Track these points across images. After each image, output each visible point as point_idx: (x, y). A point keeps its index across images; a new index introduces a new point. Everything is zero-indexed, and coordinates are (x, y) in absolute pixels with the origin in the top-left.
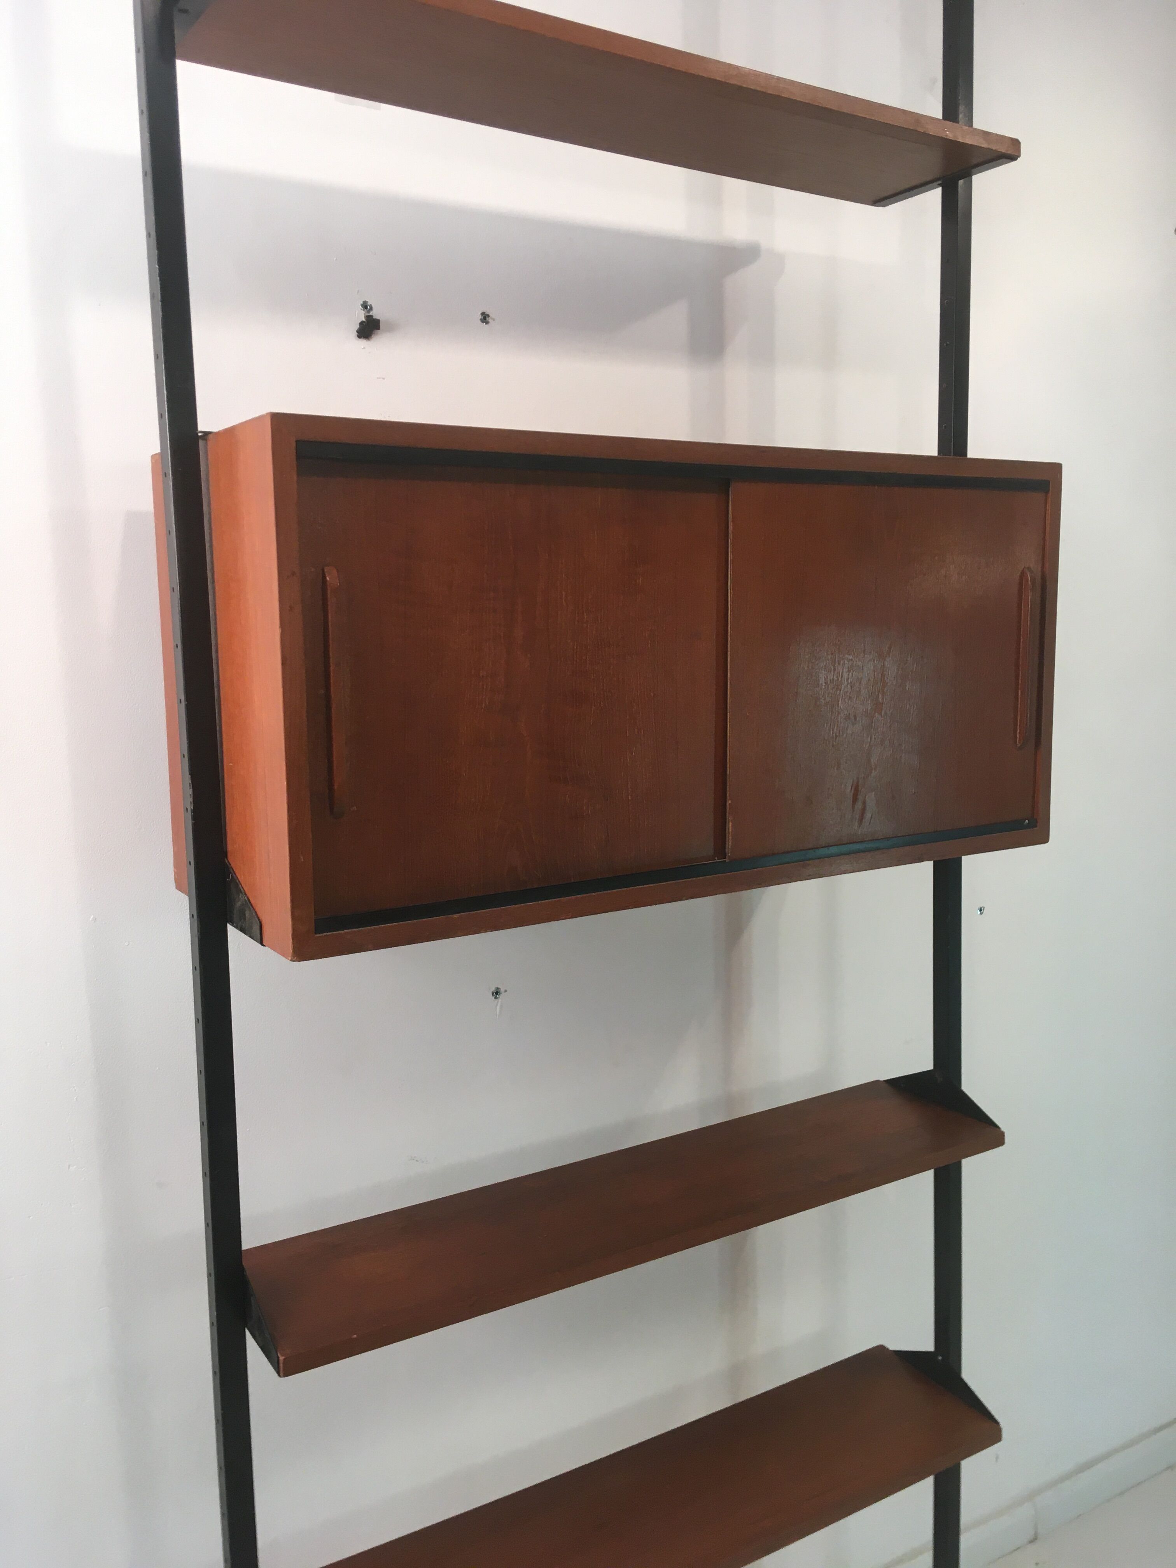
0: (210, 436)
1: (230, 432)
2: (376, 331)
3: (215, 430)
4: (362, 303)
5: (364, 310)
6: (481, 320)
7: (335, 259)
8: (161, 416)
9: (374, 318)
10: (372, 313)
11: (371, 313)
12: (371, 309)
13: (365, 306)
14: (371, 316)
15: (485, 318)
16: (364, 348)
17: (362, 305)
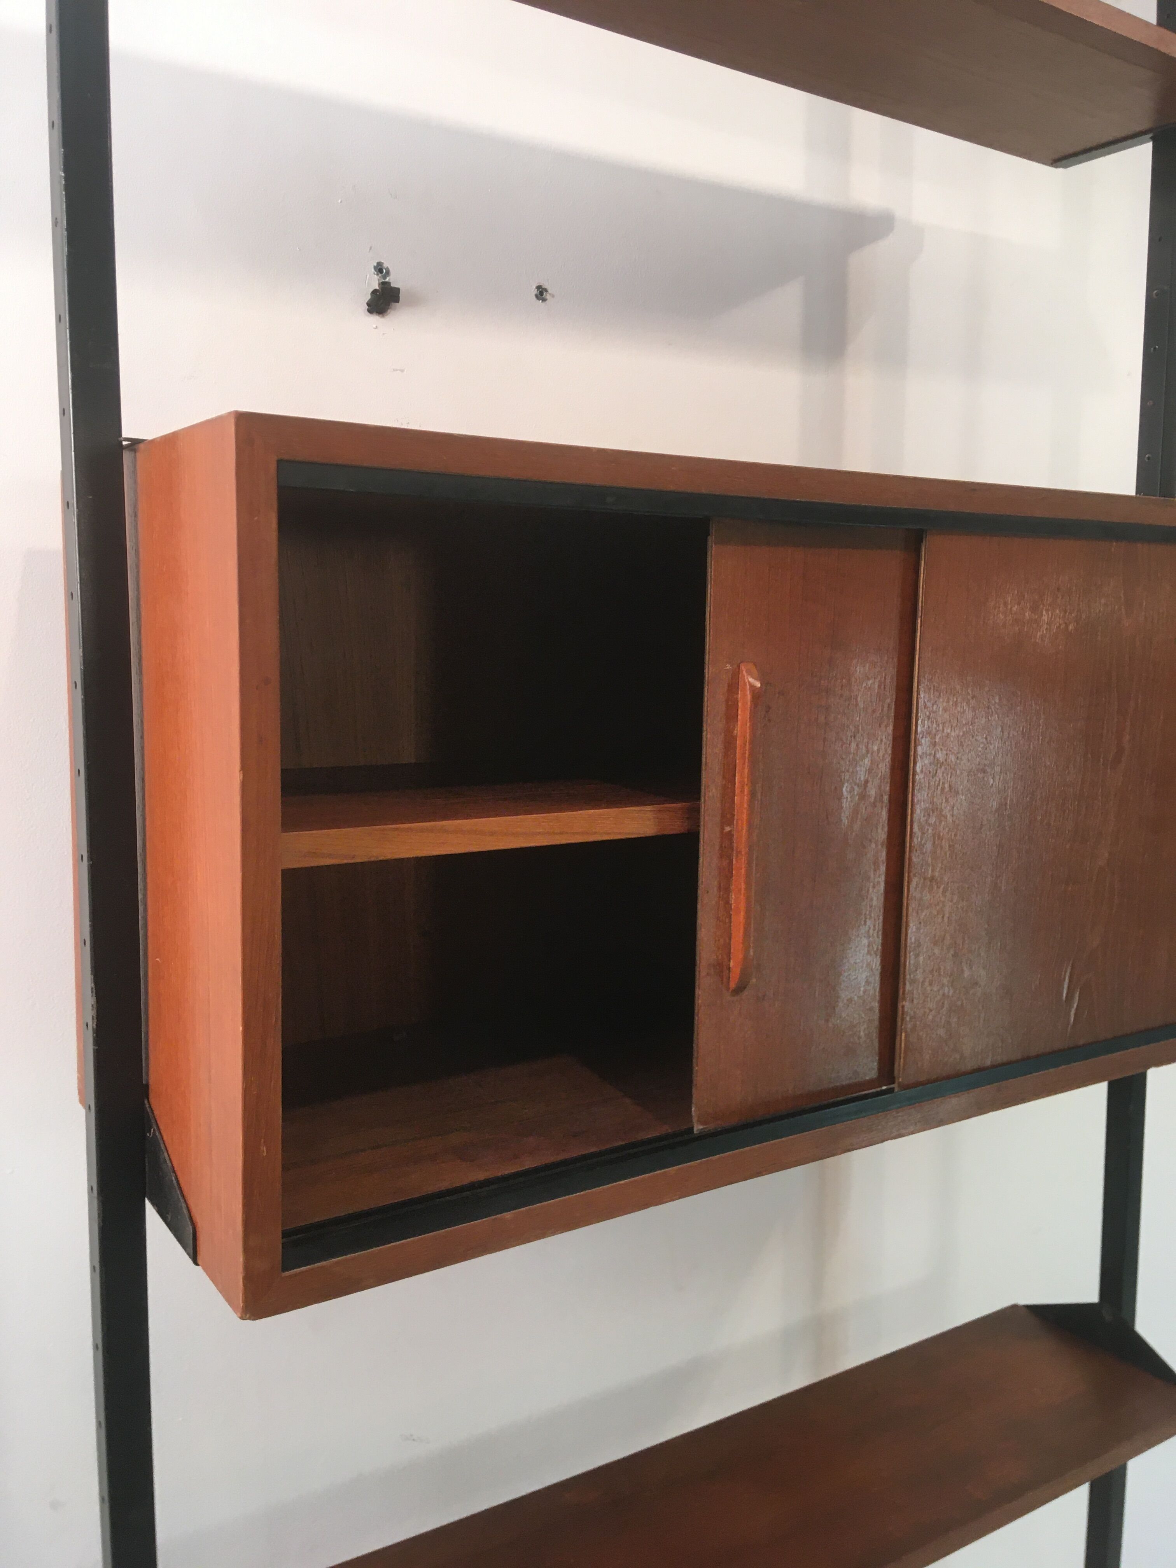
0: (142, 446)
1: (170, 441)
2: (394, 305)
3: (149, 437)
4: (375, 264)
5: (377, 275)
6: (536, 296)
7: (340, 201)
8: (63, 412)
9: (392, 285)
10: (389, 279)
11: (387, 280)
12: (388, 273)
13: (380, 269)
14: (389, 283)
15: (541, 294)
16: (376, 327)
17: (375, 268)
